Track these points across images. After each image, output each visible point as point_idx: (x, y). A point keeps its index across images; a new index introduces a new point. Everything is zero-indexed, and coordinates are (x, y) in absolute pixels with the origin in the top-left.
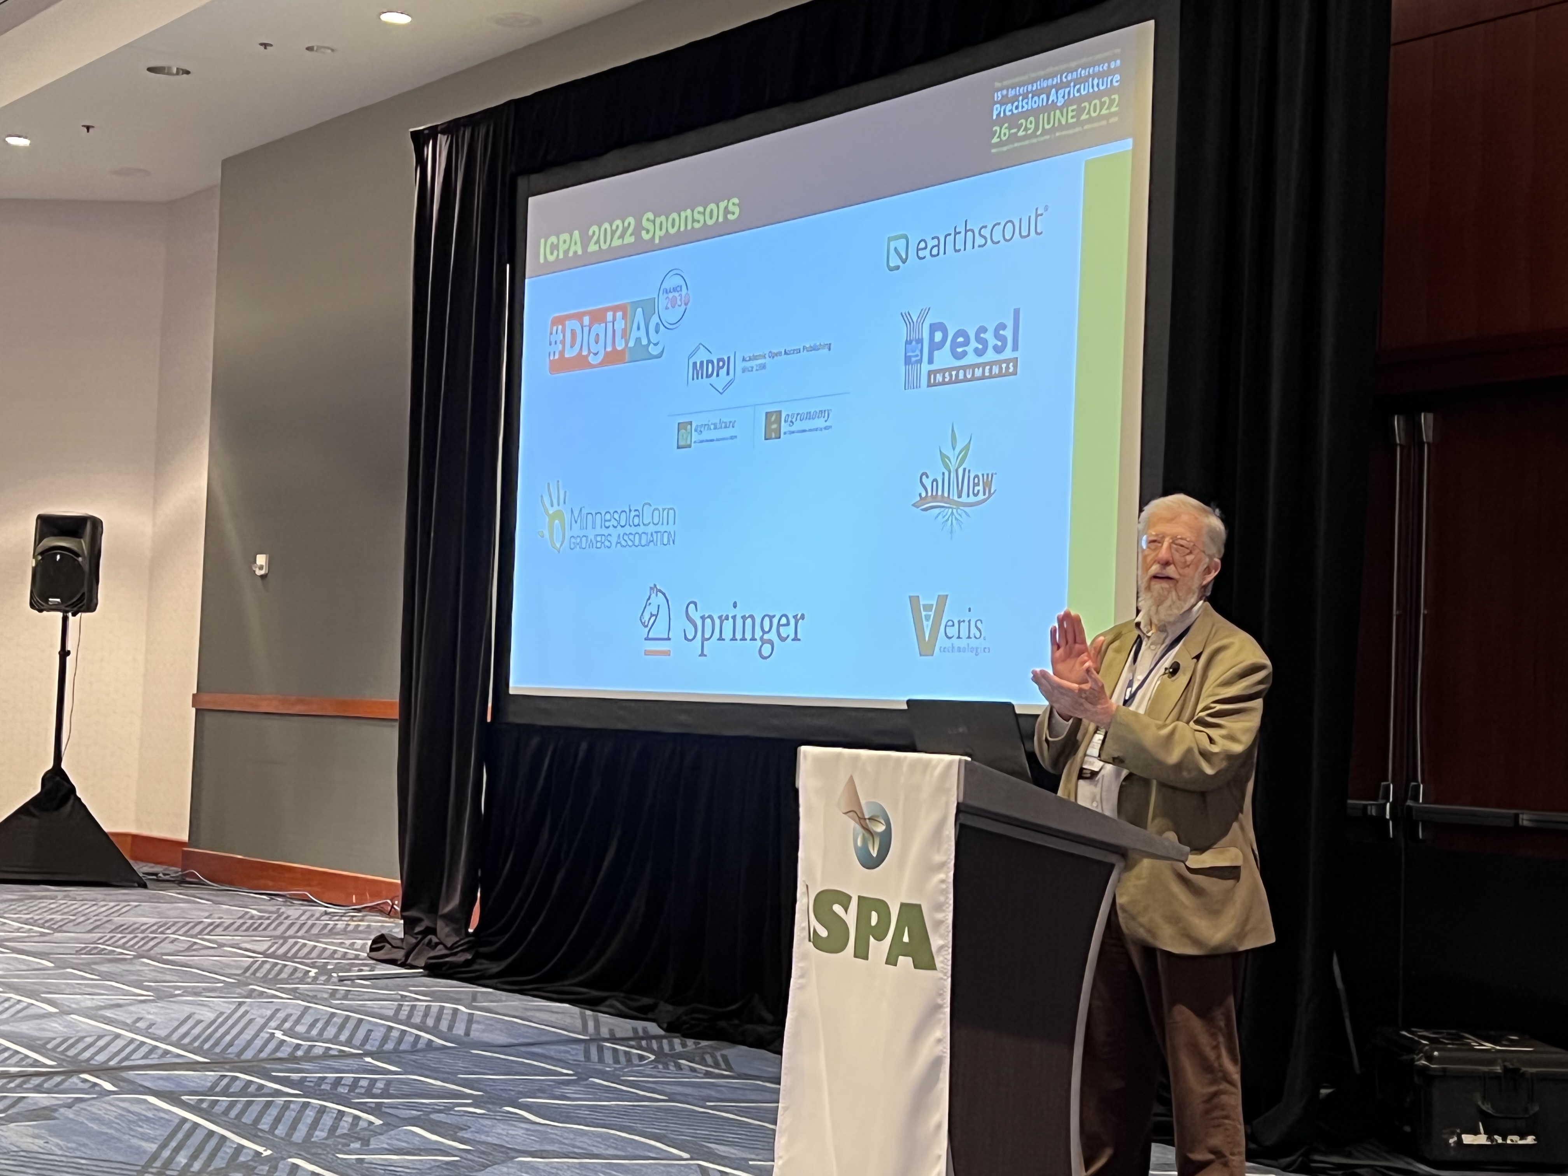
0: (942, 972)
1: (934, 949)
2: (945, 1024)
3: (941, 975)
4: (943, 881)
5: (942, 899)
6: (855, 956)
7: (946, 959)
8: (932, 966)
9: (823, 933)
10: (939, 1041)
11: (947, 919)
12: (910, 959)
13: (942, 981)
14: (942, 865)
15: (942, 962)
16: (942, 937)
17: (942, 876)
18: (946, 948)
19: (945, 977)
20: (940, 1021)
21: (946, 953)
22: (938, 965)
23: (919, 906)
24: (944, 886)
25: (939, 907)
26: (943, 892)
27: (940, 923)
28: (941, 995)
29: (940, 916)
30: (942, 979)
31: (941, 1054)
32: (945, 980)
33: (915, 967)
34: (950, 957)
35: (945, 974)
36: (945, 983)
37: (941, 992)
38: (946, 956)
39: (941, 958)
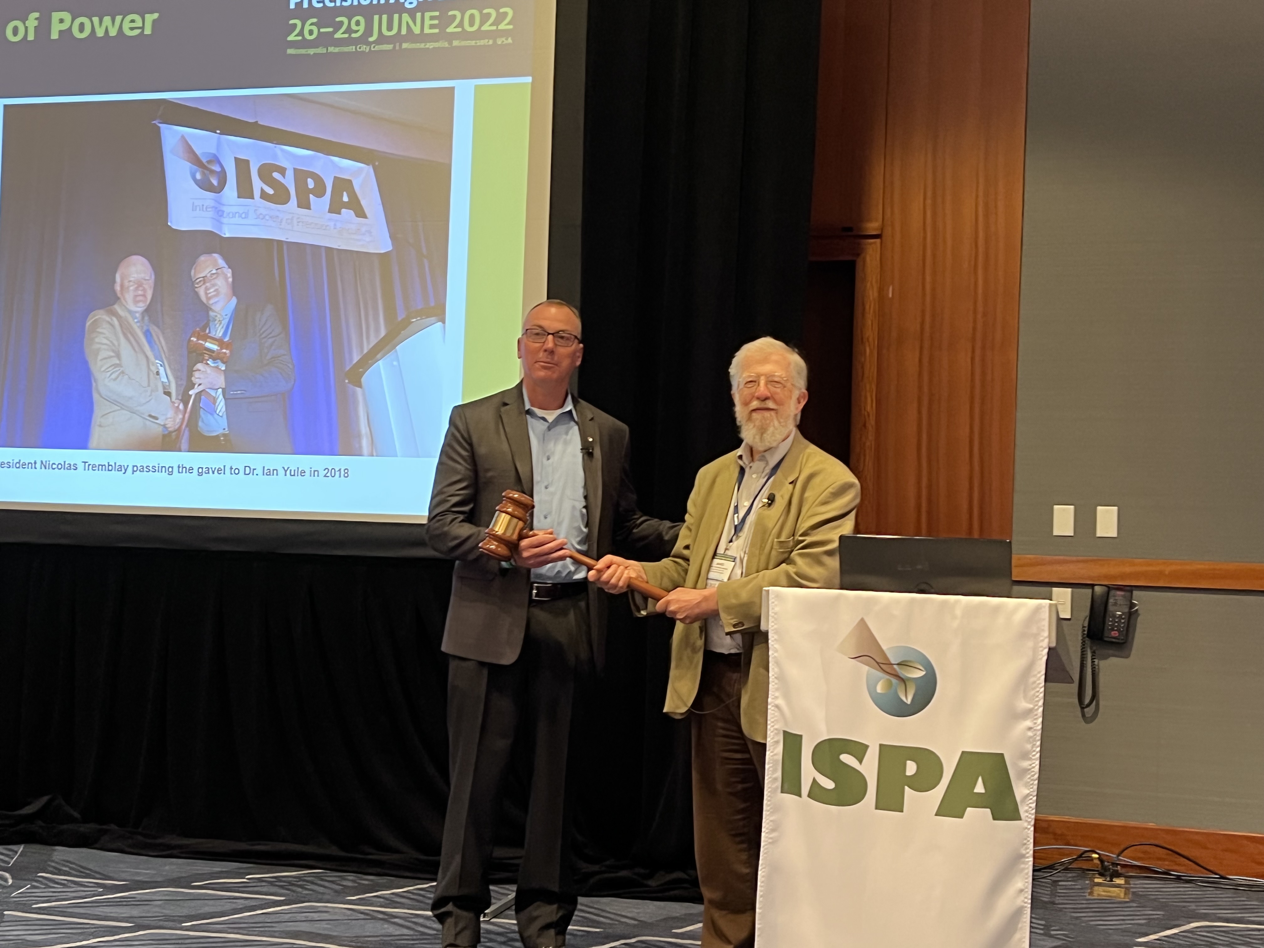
0: (1026, 821)
1: (1018, 798)
2: (1027, 874)
3: (1026, 824)
4: (1030, 729)
5: (1029, 746)
6: (876, 808)
7: (1030, 807)
8: (1016, 816)
9: (828, 784)
10: (1021, 891)
11: (1034, 767)
12: (988, 810)
13: (1026, 830)
14: (1027, 713)
15: (1027, 811)
16: (1026, 785)
17: (1028, 723)
18: (1031, 797)
19: (1029, 827)
20: (1023, 869)
21: (1031, 801)
22: (1023, 815)
23: (1002, 755)
24: (1030, 734)
25: (1025, 756)
26: (1030, 740)
27: (1026, 771)
28: (1025, 844)
29: (1025, 764)
30: (1026, 828)
31: (1023, 904)
32: (1029, 829)
33: (994, 819)
34: (1034, 805)
35: (1029, 822)
36: (1029, 832)
37: (1025, 841)
38: (1030, 805)
39: (1027, 808)
